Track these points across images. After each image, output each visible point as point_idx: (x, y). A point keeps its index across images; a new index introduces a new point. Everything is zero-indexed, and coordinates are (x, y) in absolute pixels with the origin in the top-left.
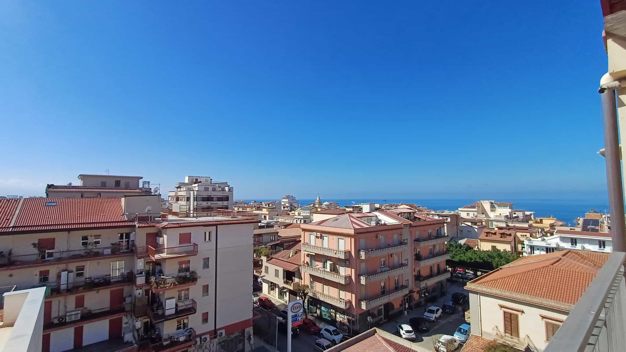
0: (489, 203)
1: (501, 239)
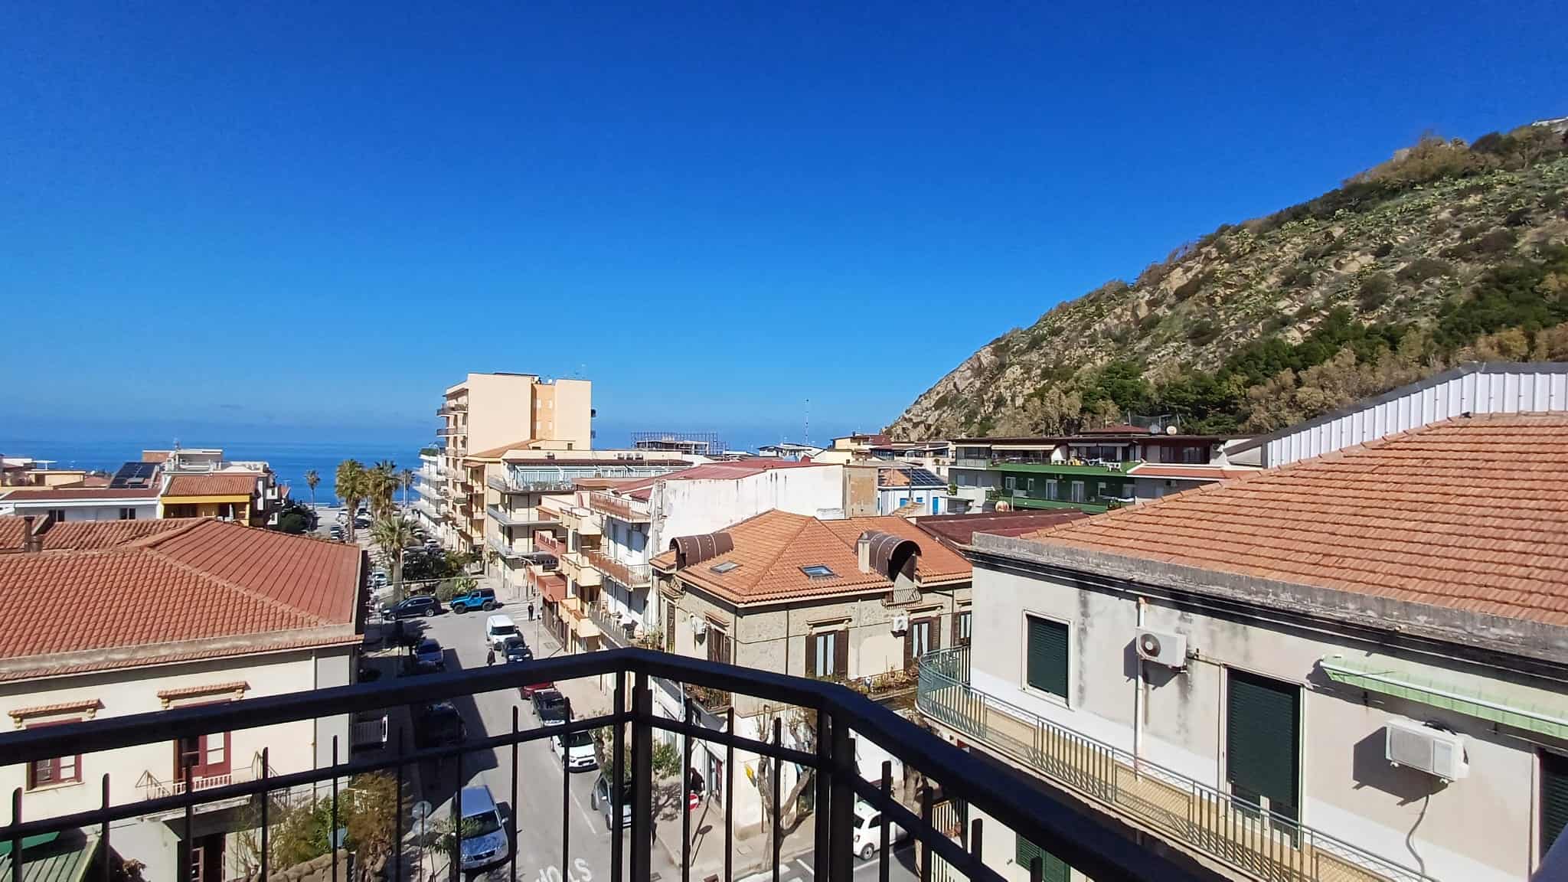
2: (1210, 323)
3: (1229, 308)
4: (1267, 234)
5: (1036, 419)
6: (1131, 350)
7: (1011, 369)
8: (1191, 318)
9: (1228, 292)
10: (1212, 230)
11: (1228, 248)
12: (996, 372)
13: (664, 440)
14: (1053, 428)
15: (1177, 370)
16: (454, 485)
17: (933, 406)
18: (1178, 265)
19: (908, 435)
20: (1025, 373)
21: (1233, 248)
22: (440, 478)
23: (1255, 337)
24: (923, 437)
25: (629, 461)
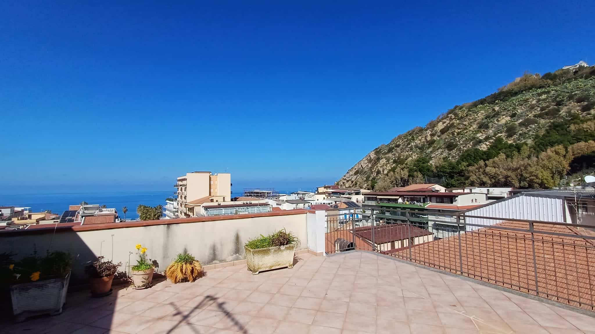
2: (453, 142)
3: (460, 137)
4: (471, 109)
5: (392, 179)
6: (425, 153)
7: (382, 160)
8: (446, 140)
9: (459, 131)
10: (452, 107)
11: (458, 115)
12: (376, 161)
13: (255, 191)
14: (398, 183)
15: (442, 160)
16: (181, 213)
17: (354, 174)
18: (440, 121)
19: (345, 185)
20: (387, 161)
21: (460, 115)
22: (175, 210)
23: (470, 147)
24: (351, 186)
25: (247, 205)
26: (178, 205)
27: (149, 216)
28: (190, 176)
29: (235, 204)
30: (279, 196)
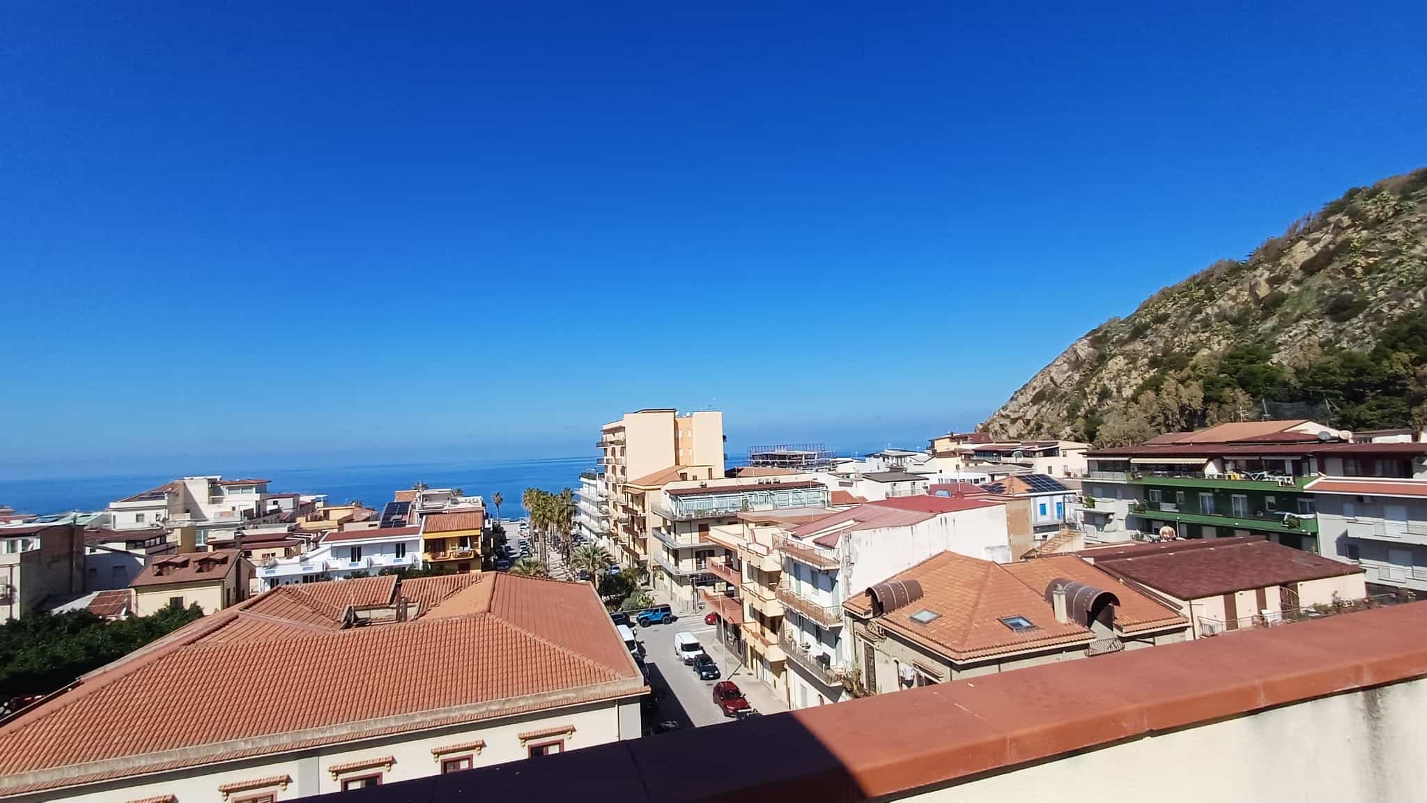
0: (206, 482)
1: (200, 576)
2: (1352, 297)
3: (1375, 279)
4: (1413, 193)
5: (1152, 412)
6: (1254, 332)
7: (1114, 360)
8: (1326, 292)
9: (1371, 260)
10: (1339, 196)
11: (1364, 215)
12: (1096, 364)
13: (776, 452)
14: (1173, 421)
15: (1318, 350)
16: (615, 506)
17: (1031, 401)
18: (1300, 239)
19: (1006, 431)
20: (1130, 363)
21: (1370, 213)
22: (600, 499)
23: (1415, 306)
24: (1023, 432)
25: (769, 486)
26: (607, 488)
27: (549, 514)
28: (630, 421)
29: (739, 484)
30: (835, 464)
